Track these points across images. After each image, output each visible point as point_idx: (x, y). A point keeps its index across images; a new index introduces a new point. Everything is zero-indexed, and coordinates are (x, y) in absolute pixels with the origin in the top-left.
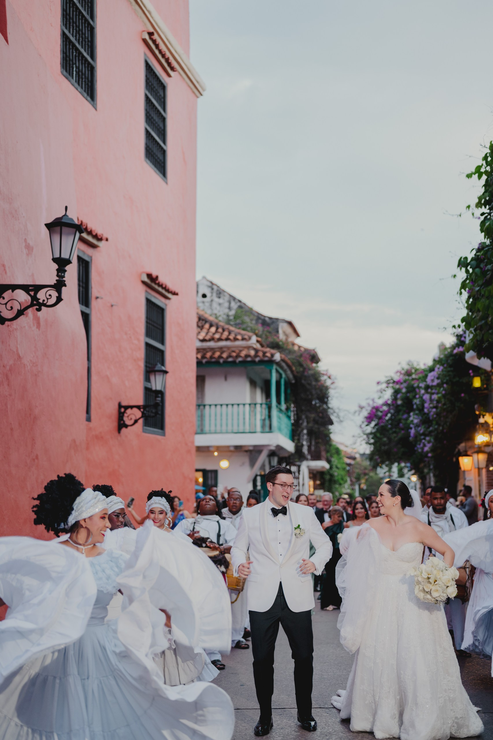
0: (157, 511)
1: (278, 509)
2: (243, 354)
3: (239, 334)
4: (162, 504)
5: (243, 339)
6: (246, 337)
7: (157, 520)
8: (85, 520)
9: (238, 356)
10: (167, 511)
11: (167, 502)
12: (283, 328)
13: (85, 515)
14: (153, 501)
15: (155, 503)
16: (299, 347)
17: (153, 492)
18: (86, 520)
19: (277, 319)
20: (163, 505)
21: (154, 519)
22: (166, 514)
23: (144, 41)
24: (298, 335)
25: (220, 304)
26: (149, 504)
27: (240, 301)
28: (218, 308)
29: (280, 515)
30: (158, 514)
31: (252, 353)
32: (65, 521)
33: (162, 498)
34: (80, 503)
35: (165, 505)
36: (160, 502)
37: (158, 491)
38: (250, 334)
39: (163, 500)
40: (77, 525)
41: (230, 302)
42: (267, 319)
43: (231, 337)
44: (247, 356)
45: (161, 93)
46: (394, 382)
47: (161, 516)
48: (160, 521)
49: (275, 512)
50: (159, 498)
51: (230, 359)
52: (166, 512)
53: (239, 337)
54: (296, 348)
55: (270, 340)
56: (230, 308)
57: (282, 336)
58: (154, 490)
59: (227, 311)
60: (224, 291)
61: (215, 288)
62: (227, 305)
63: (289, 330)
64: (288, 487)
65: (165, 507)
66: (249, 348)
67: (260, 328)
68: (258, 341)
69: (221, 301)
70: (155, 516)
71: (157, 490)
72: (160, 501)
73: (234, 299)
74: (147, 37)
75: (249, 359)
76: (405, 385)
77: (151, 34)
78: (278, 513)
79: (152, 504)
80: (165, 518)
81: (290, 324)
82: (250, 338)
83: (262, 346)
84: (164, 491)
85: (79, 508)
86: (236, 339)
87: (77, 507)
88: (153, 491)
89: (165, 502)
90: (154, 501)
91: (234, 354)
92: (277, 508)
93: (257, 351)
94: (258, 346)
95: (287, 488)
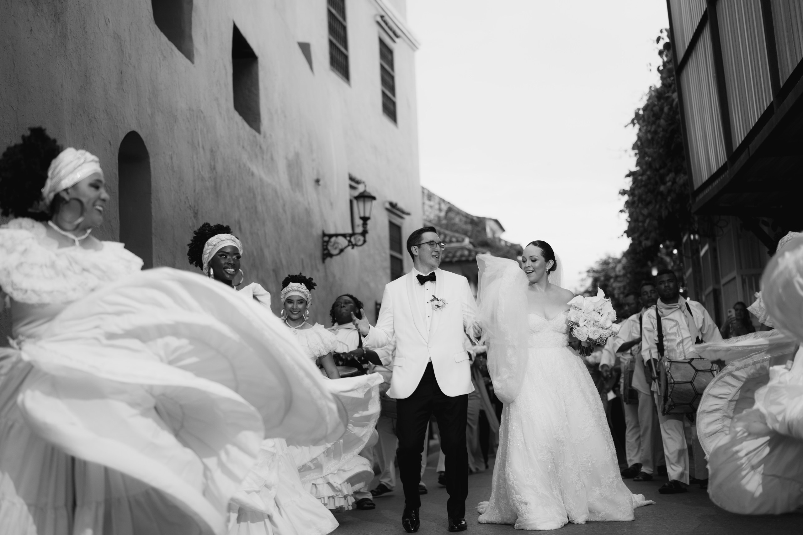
0: (295, 299)
1: (426, 276)
2: (458, 254)
3: (454, 236)
4: (301, 291)
5: (458, 241)
6: (460, 239)
7: (295, 312)
8: (66, 190)
9: (454, 256)
10: (308, 300)
11: (308, 289)
12: (490, 227)
13: (66, 183)
14: (290, 289)
15: (293, 290)
16: (506, 242)
17: (289, 277)
18: (69, 191)
19: (484, 218)
20: (303, 293)
21: (292, 310)
22: (307, 304)
23: (378, 23)
24: (503, 230)
25: (431, 207)
26: (285, 292)
27: (449, 203)
28: (430, 210)
29: (428, 284)
30: (296, 304)
31: (466, 253)
32: (39, 196)
33: (301, 284)
34: (56, 168)
35: (305, 293)
36: (299, 289)
37: (296, 276)
38: (463, 236)
39: (302, 287)
40: (58, 200)
41: (439, 204)
42: (475, 219)
43: (447, 239)
44: (462, 256)
45: (390, 57)
46: (594, 271)
47: (300, 306)
48: (299, 312)
49: (422, 280)
50: (298, 284)
51: (448, 260)
52: (306, 301)
53: (454, 240)
54: (503, 243)
55: (480, 239)
56: (440, 210)
57: (489, 234)
58: (291, 275)
59: (437, 212)
60: (434, 195)
61: (426, 192)
62: (437, 207)
63: (495, 227)
64: (437, 245)
65: (305, 295)
66: (463, 248)
67: (469, 227)
68: (470, 243)
69: (432, 203)
70: (293, 306)
71: (294, 275)
72: (299, 287)
73: (444, 201)
74: (379, 19)
75: (464, 259)
76: (603, 274)
77: (382, 17)
78: (425, 280)
79: (289, 291)
80: (305, 308)
81: (497, 221)
82: (463, 240)
83: (474, 246)
84: (303, 276)
85: (56, 173)
86: (451, 242)
87: (52, 173)
88: (289, 275)
89: (306, 289)
90: (292, 288)
91: (450, 255)
92: (424, 275)
93: (470, 251)
94: (471, 247)
95: (436, 247)
